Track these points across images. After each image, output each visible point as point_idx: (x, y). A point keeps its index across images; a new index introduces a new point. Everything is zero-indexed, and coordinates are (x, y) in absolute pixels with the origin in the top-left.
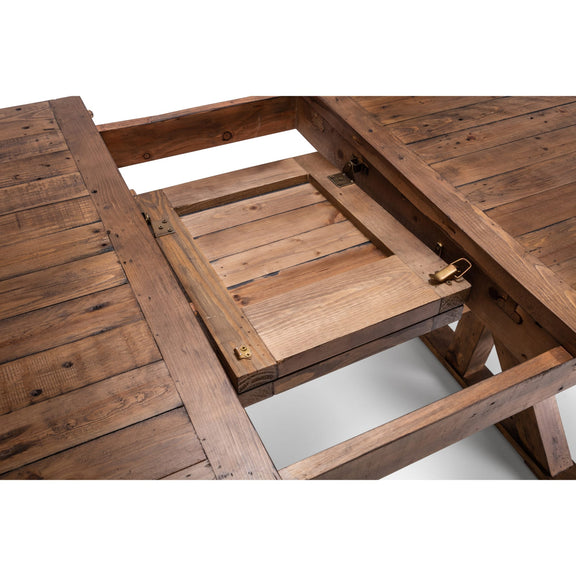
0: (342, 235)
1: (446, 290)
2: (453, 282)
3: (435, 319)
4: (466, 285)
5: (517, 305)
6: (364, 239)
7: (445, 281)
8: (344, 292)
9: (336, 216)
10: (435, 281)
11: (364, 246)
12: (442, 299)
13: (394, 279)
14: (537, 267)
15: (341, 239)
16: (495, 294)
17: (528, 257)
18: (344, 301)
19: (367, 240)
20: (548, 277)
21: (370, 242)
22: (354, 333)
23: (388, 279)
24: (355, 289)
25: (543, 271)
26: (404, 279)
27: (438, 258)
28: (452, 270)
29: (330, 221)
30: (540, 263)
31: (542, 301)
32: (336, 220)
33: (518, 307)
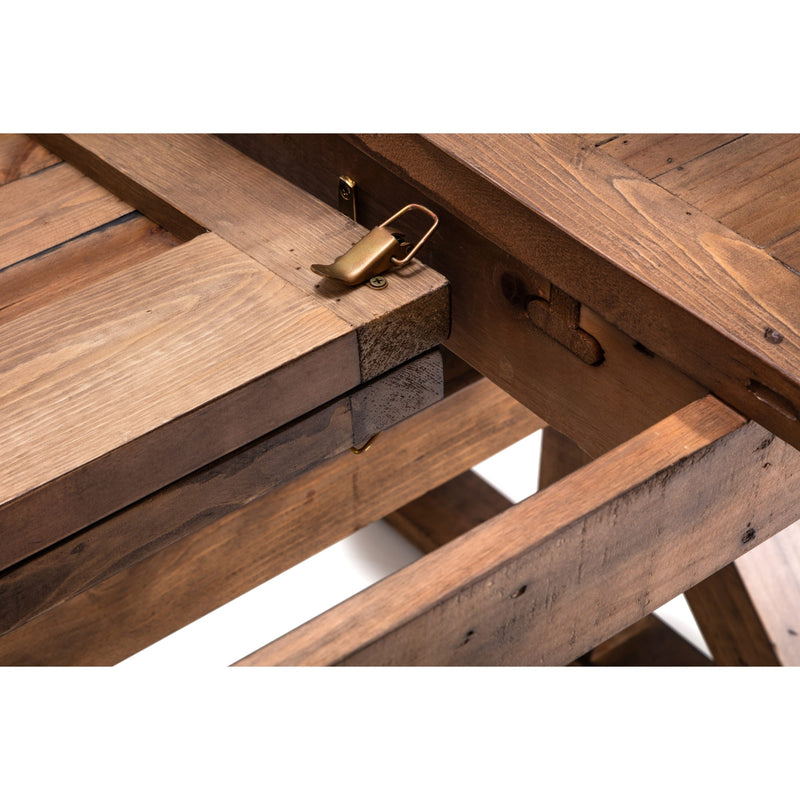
0: (47, 206)
1: (370, 305)
2: (391, 280)
3: (356, 402)
4: (433, 281)
5: (579, 305)
6: (116, 209)
7: (364, 280)
8: (46, 361)
9: (25, 157)
10: (334, 285)
11: (119, 228)
12: (359, 332)
13: (208, 300)
14: (617, 184)
15: (43, 220)
16: (518, 292)
17: (592, 161)
18: (48, 385)
19: (127, 210)
20: (652, 206)
21: (137, 213)
22: (85, 469)
23: (189, 301)
24: (86, 346)
25: (636, 193)
26: (239, 293)
27: (342, 220)
28: (381, 242)
29: (7, 173)
30: (627, 172)
31: (635, 270)
32: (26, 168)
33: (585, 312)
